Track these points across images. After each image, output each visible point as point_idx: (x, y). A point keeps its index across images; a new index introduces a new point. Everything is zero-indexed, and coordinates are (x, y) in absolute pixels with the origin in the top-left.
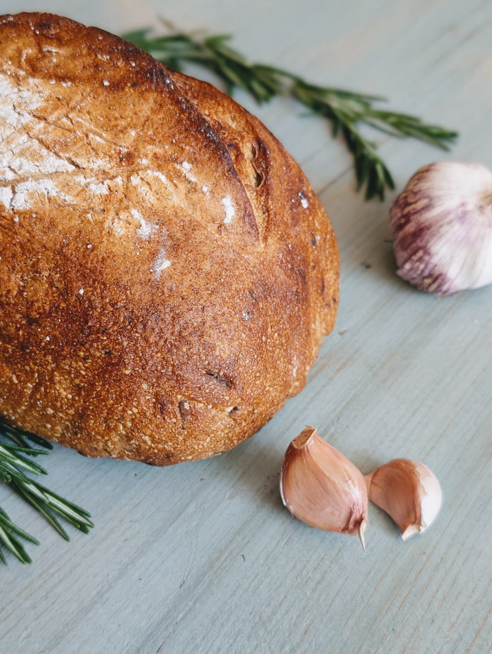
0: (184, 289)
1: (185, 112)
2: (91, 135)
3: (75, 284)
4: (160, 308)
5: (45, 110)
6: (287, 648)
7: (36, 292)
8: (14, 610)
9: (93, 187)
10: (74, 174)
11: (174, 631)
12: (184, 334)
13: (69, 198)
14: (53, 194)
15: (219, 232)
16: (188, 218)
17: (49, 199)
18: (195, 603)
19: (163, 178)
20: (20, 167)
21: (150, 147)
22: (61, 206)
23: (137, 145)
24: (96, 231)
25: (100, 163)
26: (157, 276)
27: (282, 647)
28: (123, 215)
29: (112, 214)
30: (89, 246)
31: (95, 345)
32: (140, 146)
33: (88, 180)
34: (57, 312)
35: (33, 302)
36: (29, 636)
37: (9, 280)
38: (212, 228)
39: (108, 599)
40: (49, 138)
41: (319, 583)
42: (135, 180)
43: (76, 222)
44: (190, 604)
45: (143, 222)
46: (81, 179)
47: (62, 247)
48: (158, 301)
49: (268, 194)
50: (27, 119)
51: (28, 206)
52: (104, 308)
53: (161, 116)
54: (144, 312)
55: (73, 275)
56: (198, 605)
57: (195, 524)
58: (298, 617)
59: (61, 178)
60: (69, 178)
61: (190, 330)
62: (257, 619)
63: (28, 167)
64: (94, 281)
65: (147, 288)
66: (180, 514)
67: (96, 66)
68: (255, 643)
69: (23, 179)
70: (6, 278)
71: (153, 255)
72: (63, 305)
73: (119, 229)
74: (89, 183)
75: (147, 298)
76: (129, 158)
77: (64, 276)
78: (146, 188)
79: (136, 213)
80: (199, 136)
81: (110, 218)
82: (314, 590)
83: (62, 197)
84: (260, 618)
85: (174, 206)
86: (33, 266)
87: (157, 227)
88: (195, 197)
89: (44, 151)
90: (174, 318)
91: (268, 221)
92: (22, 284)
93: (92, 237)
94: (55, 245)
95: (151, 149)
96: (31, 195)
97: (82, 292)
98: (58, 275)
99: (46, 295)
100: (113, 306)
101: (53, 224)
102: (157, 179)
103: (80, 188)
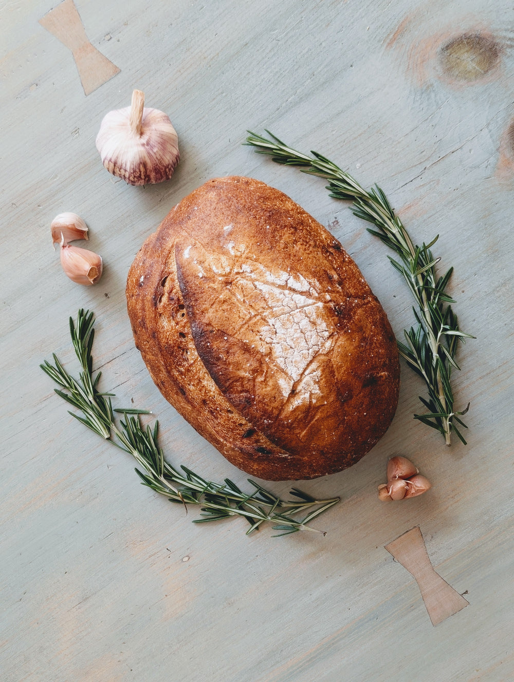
0: (221, 217)
1: (192, 305)
2: (242, 300)
3: (270, 231)
4: (234, 211)
5: (262, 325)
6: (224, 94)
7: (289, 237)
8: (337, 145)
9: (249, 270)
10: (256, 280)
11: (269, 116)
12: (227, 201)
13: (261, 267)
14: (268, 273)
15: (195, 244)
16: (208, 249)
17: (271, 272)
18: (257, 126)
19: (214, 268)
20: (281, 293)
21: (215, 287)
22: (266, 266)
23: (221, 290)
24: (253, 250)
25: (243, 282)
26: (232, 224)
27: (226, 95)
28: (239, 254)
29: (243, 256)
30: (258, 244)
31: (269, 207)
32: (220, 289)
33: (250, 275)
34: (282, 225)
35: (292, 234)
36: (333, 131)
37: (300, 249)
38: (198, 245)
39: (295, 139)
40: (263, 304)
41: (200, 120)
42: (228, 270)
43: (261, 258)
44: (259, 126)
45: (230, 249)
46: (253, 276)
47: (271, 249)
48: (235, 215)
49: (162, 272)
50: (271, 321)
51: (282, 272)
52: (260, 218)
53: (204, 306)
54: (242, 211)
55: (270, 236)
56: (256, 124)
57: (247, 164)
58: (215, 107)
59: (262, 279)
60: (259, 278)
61: (224, 202)
62: (233, 111)
63: (277, 291)
64: (261, 229)
65: (237, 220)
66: (252, 170)
67: (228, 352)
68: (237, 101)
69: (280, 287)
70: (301, 250)
71: (230, 234)
72: (278, 227)
73: (242, 247)
74: (250, 273)
75: (239, 217)
76: (228, 283)
77: (274, 237)
78: (224, 265)
79: (232, 253)
80: (189, 289)
81: (245, 254)
82: (204, 117)
83: (264, 269)
84: (231, 111)
85: (214, 255)
86: (287, 248)
87: (224, 246)
88: (201, 259)
89: (267, 296)
90: (230, 206)
91: (167, 257)
92: (294, 245)
93: (256, 248)
94: (274, 251)
95: (215, 286)
96: (278, 277)
97: (268, 227)
98: (276, 238)
99: (284, 234)
100: (256, 217)
101: (273, 261)
102: (217, 268)
103: (255, 272)
